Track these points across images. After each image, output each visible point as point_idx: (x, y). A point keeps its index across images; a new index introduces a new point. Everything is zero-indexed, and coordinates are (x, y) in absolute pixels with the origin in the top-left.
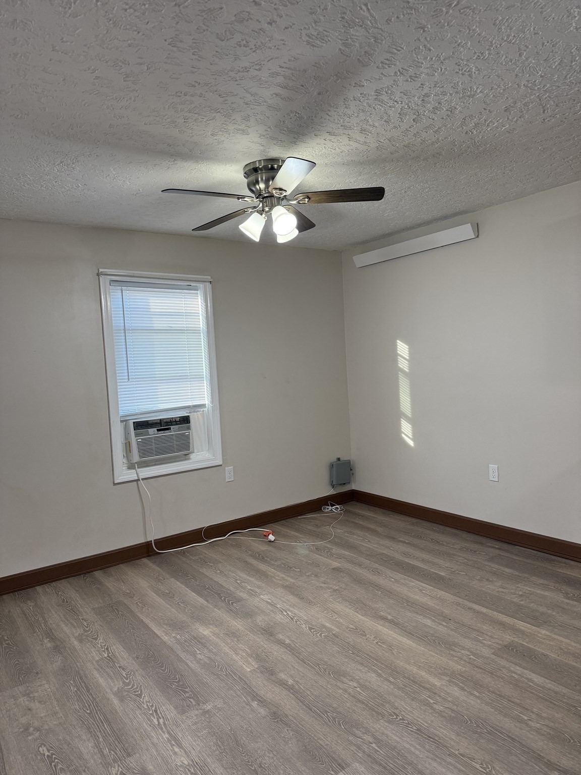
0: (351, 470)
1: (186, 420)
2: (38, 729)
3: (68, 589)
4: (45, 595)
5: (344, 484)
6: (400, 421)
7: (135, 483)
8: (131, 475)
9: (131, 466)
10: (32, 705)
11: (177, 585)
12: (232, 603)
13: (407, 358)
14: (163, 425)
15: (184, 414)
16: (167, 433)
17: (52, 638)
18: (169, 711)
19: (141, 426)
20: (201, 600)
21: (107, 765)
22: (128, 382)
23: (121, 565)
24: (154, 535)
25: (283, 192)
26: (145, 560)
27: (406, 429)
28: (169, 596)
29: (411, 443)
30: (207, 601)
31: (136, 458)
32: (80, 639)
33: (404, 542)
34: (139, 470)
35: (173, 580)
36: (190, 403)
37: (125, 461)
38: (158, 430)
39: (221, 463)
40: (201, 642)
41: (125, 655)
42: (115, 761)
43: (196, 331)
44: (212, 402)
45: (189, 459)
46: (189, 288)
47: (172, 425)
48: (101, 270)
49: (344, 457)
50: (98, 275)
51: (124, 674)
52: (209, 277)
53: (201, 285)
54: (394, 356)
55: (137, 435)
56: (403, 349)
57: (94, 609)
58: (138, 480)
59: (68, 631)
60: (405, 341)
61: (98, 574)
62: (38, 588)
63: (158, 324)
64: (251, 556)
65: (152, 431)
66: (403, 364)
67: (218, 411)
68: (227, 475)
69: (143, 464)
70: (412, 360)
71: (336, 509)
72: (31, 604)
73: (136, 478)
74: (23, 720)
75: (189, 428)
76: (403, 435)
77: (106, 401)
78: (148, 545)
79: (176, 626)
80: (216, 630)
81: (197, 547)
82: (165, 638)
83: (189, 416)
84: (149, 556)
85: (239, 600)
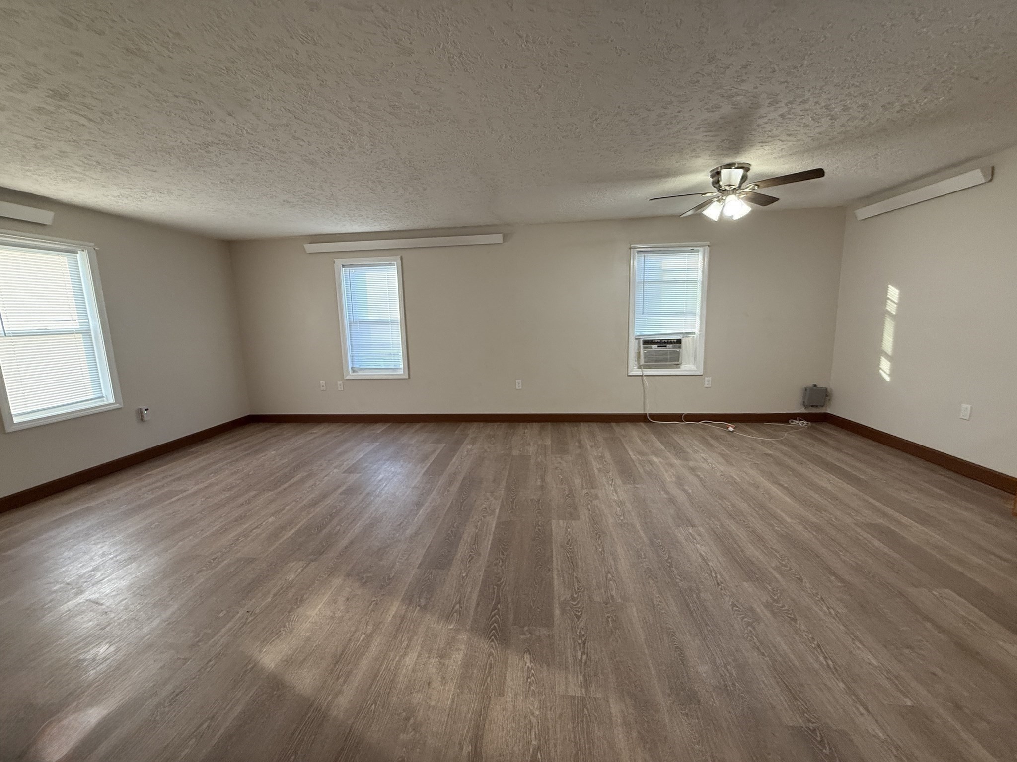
0: (827, 396)
1: (679, 342)
2: (561, 470)
3: (595, 427)
4: (584, 427)
5: (817, 406)
6: (880, 358)
7: (641, 377)
8: (639, 372)
9: (640, 367)
10: (562, 462)
11: (654, 438)
12: (680, 453)
13: (896, 301)
14: (662, 343)
15: (679, 337)
16: (664, 349)
17: (579, 442)
18: (619, 481)
19: (646, 342)
20: (663, 448)
21: (582, 488)
22: (643, 314)
23: (627, 423)
24: (650, 410)
25: (732, 186)
26: (642, 423)
27: (885, 366)
28: (645, 442)
29: (888, 378)
30: (666, 448)
31: (642, 362)
32: (592, 447)
33: (847, 454)
34: (644, 369)
35: (652, 435)
36: (684, 331)
37: (636, 363)
38: (659, 346)
39: (702, 374)
40: (651, 463)
41: (610, 458)
42: (586, 488)
43: (696, 282)
44: (700, 331)
45: (679, 368)
46: (692, 251)
47: (668, 344)
48: (632, 245)
49: (822, 385)
50: (630, 248)
51: (605, 463)
52: (708, 242)
53: (701, 249)
54: (884, 299)
55: (644, 348)
56: (893, 293)
57: (603, 437)
58: (642, 376)
59: (587, 442)
60: (896, 285)
61: (613, 424)
62: (582, 423)
63: (668, 277)
64: (711, 437)
65: (654, 347)
66: (892, 307)
67: (704, 338)
68: (706, 383)
69: (649, 367)
70: (900, 304)
71: (803, 424)
72: (575, 428)
73: (641, 374)
74: (557, 465)
75: (680, 347)
76: (881, 371)
77: (627, 326)
78: (645, 415)
79: (641, 453)
80: (662, 461)
81: (677, 425)
82: (633, 457)
83: (680, 339)
84: (645, 422)
85: (685, 452)
